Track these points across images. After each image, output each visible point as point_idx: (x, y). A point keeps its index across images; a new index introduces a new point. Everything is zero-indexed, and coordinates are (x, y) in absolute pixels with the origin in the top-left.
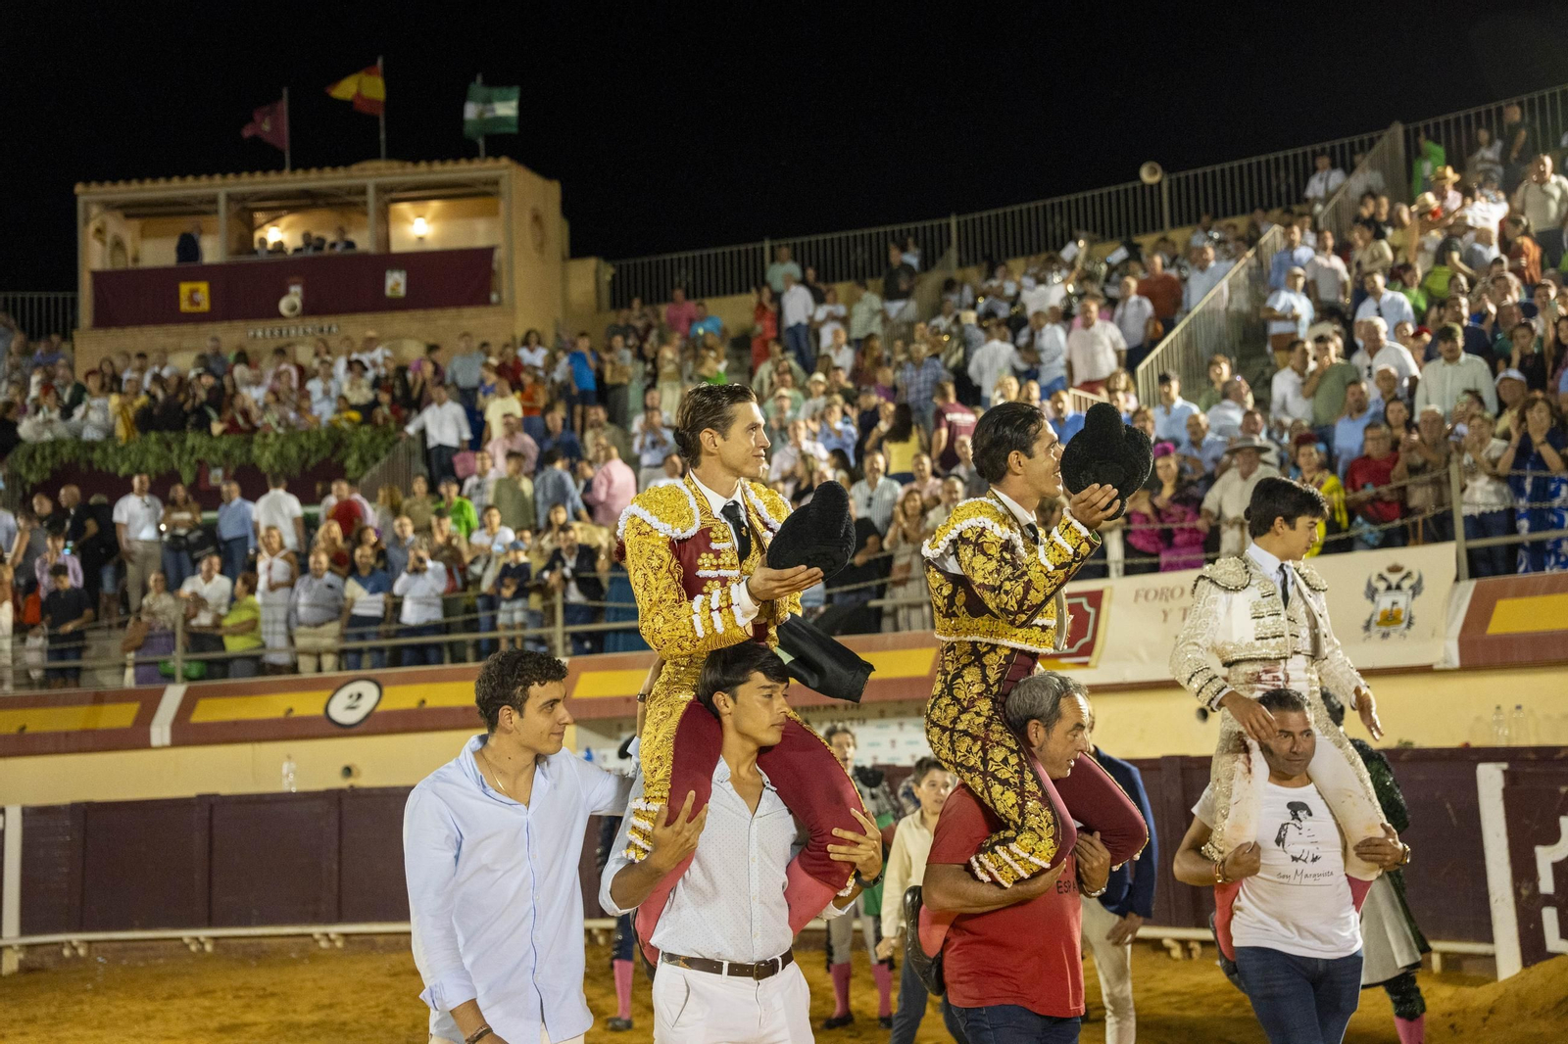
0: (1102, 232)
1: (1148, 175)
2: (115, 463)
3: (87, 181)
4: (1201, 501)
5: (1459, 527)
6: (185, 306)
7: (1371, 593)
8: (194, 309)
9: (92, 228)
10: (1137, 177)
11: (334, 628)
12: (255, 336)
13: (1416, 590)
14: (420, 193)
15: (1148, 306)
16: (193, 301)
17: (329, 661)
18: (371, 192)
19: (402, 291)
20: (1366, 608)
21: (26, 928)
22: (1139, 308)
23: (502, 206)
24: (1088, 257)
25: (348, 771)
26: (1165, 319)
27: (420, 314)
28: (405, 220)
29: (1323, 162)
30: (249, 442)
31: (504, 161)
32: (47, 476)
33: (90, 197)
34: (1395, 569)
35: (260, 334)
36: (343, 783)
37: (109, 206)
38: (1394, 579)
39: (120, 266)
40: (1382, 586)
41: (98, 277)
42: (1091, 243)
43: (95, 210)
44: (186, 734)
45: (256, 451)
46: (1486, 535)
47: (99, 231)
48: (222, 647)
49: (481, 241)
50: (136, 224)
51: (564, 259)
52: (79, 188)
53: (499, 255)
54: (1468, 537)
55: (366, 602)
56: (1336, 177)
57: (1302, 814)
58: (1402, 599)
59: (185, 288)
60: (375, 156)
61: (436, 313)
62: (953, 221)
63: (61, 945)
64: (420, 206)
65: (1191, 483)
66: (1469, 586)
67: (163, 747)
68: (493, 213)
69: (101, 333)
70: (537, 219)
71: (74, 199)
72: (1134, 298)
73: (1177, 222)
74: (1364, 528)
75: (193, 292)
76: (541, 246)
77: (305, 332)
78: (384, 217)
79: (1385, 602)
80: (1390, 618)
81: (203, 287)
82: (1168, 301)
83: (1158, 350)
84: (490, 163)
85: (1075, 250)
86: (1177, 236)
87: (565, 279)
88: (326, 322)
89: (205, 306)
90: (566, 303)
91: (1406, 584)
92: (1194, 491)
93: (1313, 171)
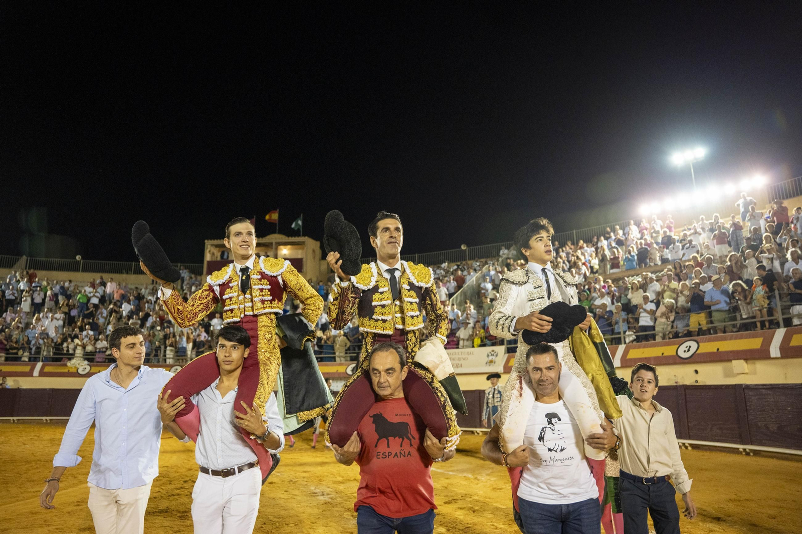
0: (451, 260)
1: (463, 247)
3: (208, 239)
4: (455, 334)
5: (505, 342)
7: (488, 356)
9: (208, 250)
10: (460, 247)
13: (497, 355)
14: (285, 244)
15: (455, 283)
18: (274, 244)
20: (487, 359)
22: (453, 284)
23: (305, 248)
24: (448, 267)
26: (459, 287)
28: (281, 249)
29: (503, 248)
31: (306, 237)
33: (208, 243)
34: (493, 351)
37: (212, 245)
38: (492, 353)
39: (213, 260)
40: (490, 354)
41: (208, 262)
42: (449, 263)
43: (209, 246)
46: (511, 344)
47: (210, 251)
49: (300, 257)
50: (218, 249)
51: (320, 260)
52: (206, 241)
53: (304, 260)
54: (507, 344)
56: (506, 251)
57: (553, 421)
58: (494, 357)
62: (417, 255)
64: (285, 247)
65: (454, 330)
66: (507, 355)
68: (303, 249)
70: (314, 251)
71: (204, 243)
72: (452, 281)
73: (470, 259)
74: (488, 342)
76: (314, 258)
78: (276, 249)
79: (490, 358)
80: (491, 362)
82: (460, 282)
83: (455, 295)
84: (303, 238)
85: (445, 265)
86: (469, 262)
87: (320, 265)
90: (320, 271)
91: (495, 354)
92: (454, 331)
93: (501, 249)
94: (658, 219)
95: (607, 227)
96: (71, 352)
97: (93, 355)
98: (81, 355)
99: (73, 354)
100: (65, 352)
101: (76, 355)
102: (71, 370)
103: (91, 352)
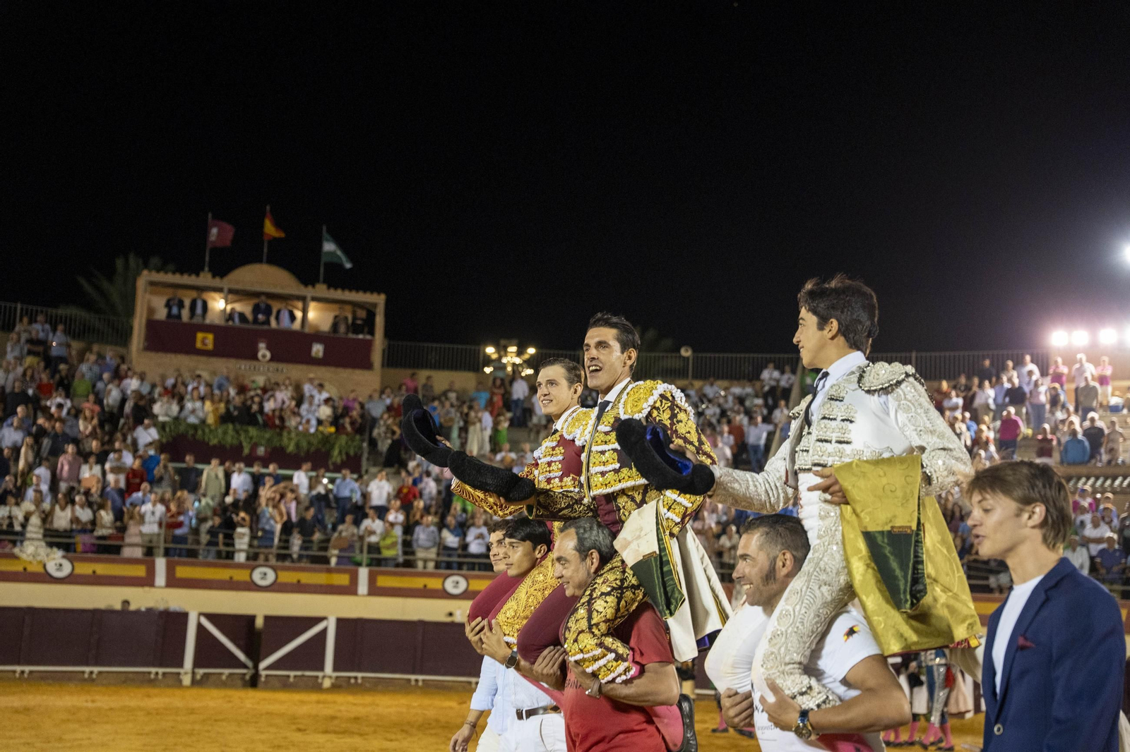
1: (684, 352)
2: (209, 439)
6: (199, 345)
8: (204, 348)
11: (434, 550)
12: (240, 368)
16: (204, 343)
17: (431, 565)
19: (321, 354)
21: (335, 669)
25: (451, 614)
27: (333, 369)
29: (771, 365)
30: (280, 435)
32: (170, 439)
35: (243, 367)
36: (449, 619)
41: (150, 323)
44: (374, 591)
45: (285, 441)
48: (380, 552)
52: (137, 273)
55: (451, 540)
56: (776, 374)
59: (200, 336)
60: (260, 261)
61: (340, 370)
63: (349, 678)
67: (363, 596)
69: (152, 355)
73: (696, 377)
75: (204, 339)
77: (268, 369)
81: (210, 337)
86: (696, 384)
88: (281, 366)
89: (210, 346)
93: (766, 367)
94: (1088, 361)
95: (984, 358)
96: (18, 528)
97: (70, 537)
98: (40, 536)
99: (22, 534)
100: (5, 527)
101: (28, 535)
102: (31, 569)
103: (65, 531)
